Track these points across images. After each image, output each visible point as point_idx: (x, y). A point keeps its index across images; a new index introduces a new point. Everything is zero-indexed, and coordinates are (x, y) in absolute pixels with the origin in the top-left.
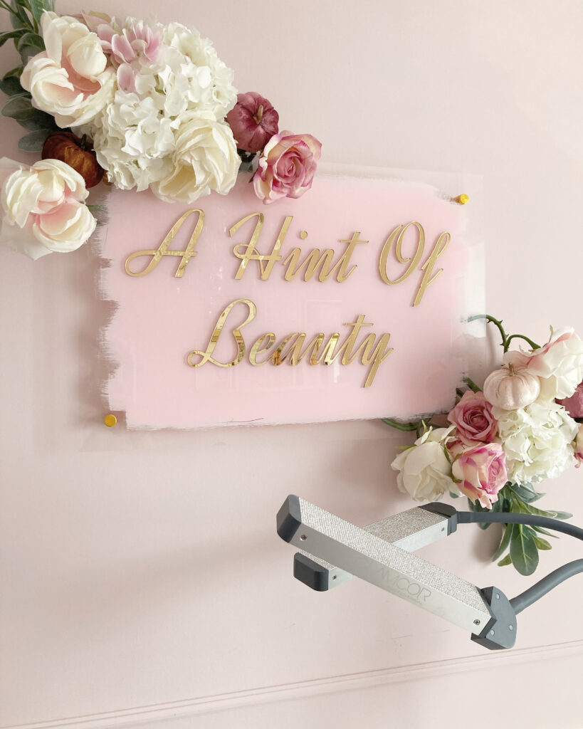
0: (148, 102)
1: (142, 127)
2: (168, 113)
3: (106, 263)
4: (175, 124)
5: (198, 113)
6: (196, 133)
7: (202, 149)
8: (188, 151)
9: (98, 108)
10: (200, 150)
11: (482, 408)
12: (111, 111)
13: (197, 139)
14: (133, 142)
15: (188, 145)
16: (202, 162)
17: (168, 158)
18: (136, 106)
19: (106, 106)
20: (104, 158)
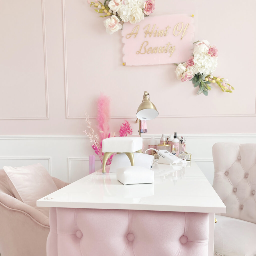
0: (127, 6)
1: (126, 10)
2: (130, 7)
3: (123, 37)
4: (131, 9)
5: (135, 6)
6: (135, 10)
7: (136, 13)
8: (133, 14)
9: (119, 8)
10: (135, 13)
11: (192, 59)
12: (121, 8)
13: (135, 11)
14: (124, 13)
15: (133, 13)
16: (136, 15)
17: (131, 16)
18: (125, 7)
19: (120, 7)
20: (121, 17)
